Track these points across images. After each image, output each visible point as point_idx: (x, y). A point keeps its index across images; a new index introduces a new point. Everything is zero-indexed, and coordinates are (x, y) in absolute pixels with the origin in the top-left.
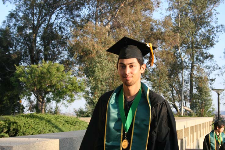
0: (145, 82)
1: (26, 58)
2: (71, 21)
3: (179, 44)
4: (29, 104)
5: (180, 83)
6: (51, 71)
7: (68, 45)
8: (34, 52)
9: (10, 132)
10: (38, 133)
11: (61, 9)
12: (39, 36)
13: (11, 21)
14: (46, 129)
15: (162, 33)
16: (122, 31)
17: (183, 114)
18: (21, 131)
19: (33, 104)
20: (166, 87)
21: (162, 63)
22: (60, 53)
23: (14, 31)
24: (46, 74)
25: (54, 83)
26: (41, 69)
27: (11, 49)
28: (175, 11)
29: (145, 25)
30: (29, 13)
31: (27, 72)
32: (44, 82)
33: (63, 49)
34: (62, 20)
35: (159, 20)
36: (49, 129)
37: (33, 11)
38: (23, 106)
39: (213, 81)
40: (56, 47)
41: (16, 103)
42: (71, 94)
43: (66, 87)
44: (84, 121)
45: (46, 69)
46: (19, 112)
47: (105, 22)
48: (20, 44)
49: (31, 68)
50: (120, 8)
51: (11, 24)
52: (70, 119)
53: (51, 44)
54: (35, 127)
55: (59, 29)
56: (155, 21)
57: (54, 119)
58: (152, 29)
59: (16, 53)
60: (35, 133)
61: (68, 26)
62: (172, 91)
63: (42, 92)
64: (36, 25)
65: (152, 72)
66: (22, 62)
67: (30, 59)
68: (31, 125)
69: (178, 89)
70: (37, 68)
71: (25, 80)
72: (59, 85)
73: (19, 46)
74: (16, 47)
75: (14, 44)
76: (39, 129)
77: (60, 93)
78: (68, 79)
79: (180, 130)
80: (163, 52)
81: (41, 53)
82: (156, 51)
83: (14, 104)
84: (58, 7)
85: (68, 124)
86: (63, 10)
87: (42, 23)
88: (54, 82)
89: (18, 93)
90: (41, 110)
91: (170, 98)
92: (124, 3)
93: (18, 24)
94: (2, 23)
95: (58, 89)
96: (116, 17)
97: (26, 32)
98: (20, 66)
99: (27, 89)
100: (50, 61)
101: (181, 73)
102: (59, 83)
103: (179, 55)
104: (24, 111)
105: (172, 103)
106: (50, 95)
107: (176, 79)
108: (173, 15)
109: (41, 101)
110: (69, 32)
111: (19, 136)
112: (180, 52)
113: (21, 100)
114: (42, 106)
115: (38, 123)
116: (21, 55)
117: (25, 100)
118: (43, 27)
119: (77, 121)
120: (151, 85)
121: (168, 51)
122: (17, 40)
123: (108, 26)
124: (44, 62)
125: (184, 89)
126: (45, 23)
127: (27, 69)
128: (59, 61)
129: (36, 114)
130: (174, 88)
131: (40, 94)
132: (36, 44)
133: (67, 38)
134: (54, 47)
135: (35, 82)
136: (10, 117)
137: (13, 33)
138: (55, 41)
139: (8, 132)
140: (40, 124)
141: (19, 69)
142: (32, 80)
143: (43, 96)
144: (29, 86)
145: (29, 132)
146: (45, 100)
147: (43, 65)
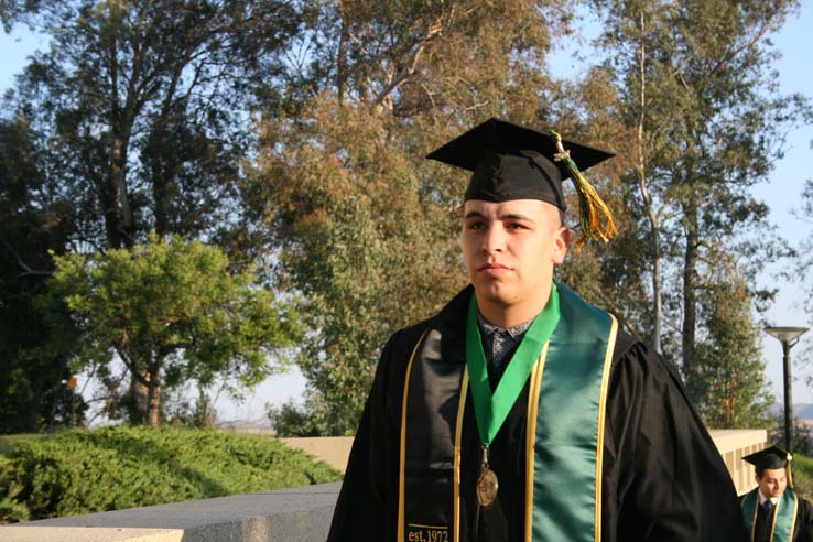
1: (91, 226)
2: (250, 88)
3: (642, 166)
4: (104, 393)
5: (647, 308)
6: (177, 271)
7: (241, 173)
8: (120, 205)
9: (32, 497)
10: (134, 499)
11: (216, 46)
12: (133, 145)
13: (33, 92)
14: (161, 481)
15: (578, 127)
16: (437, 123)
18: (74, 491)
19: (119, 390)
22: (212, 204)
23: (46, 128)
24: (160, 283)
25: (190, 315)
26: (144, 264)
27: (36, 193)
28: (626, 45)
29: (519, 100)
30: (97, 63)
31: (93, 276)
32: (153, 312)
33: (225, 191)
34: (216, 86)
35: (569, 84)
36: (172, 481)
37: (114, 54)
38: (80, 398)
39: (769, 300)
40: (199, 185)
41: (55, 388)
42: (252, 352)
43: (236, 331)
44: (301, 451)
45: (161, 266)
46: (67, 422)
47: (374, 93)
48: (68, 175)
49: (110, 262)
50: (428, 40)
51: (35, 104)
52: (251, 446)
53: (180, 176)
54: (122, 478)
55: (209, 120)
56: (555, 87)
57: (193, 447)
58: (542, 113)
59: (53, 207)
60: (122, 499)
61: (239, 108)
63: (150, 346)
64: (124, 106)
66: (74, 241)
67: (104, 227)
68: (109, 468)
69: (642, 329)
70: (128, 262)
71: (88, 306)
72: (209, 321)
73: (64, 181)
74: (52, 187)
75: (48, 175)
76: (138, 485)
77: (213, 348)
78: (242, 300)
81: (145, 205)
83: (50, 391)
84: (204, 40)
85: (243, 462)
86: (220, 51)
87: (146, 98)
88: (193, 308)
89: (61, 353)
90: (148, 411)
92: (442, 22)
93: (60, 105)
95: (207, 335)
96: (411, 71)
97: (88, 130)
98: (67, 254)
99: (95, 337)
100: (177, 235)
101: (650, 270)
102: (210, 315)
103: (642, 207)
104: (84, 419)
106: (179, 358)
107: (633, 295)
108: (617, 64)
109: (148, 379)
110: (244, 129)
111: (67, 509)
112: (646, 195)
113: (75, 376)
114: (151, 395)
116: (74, 216)
117: (91, 375)
118: (149, 111)
119: (273, 453)
122: (55, 160)
123: (382, 105)
124: (155, 240)
125: (663, 329)
126: (158, 97)
127: (95, 266)
128: (211, 232)
129: (126, 429)
130: (627, 326)
131: (141, 354)
132: (124, 176)
133: (238, 151)
134: (190, 183)
135: (122, 311)
136: (31, 442)
137: (43, 136)
138: (196, 162)
139: (27, 498)
140: (142, 464)
141: (65, 266)
142: (112, 304)
143: (154, 360)
144: (102, 324)
145: (100, 496)
146: (161, 377)
147: (152, 248)
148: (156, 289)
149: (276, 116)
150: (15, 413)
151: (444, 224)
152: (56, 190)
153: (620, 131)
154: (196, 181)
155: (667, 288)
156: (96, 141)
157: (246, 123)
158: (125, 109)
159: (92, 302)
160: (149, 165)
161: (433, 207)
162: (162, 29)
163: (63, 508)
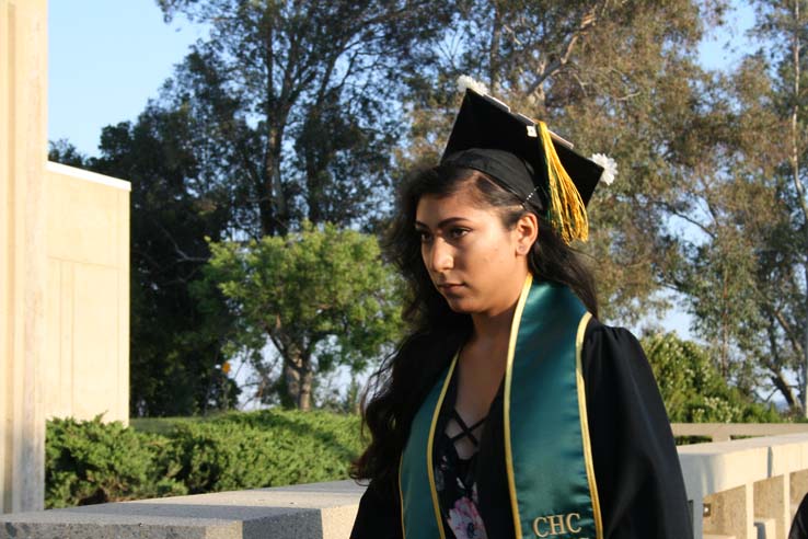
0: (670, 298)
1: (245, 214)
2: (403, 77)
3: (795, 159)
4: (256, 379)
5: (798, 300)
6: (331, 258)
7: (393, 163)
8: (274, 193)
9: (190, 476)
10: (289, 480)
11: (369, 36)
12: (290, 134)
14: (316, 463)
15: (731, 118)
16: (588, 112)
18: (231, 471)
19: (271, 375)
20: (749, 317)
21: (734, 228)
22: (364, 192)
24: (314, 270)
25: (342, 303)
26: (298, 250)
27: (192, 181)
28: (781, 37)
29: (671, 90)
30: (253, 53)
31: (247, 262)
32: (307, 298)
33: (377, 180)
34: (370, 76)
35: (721, 74)
36: (327, 464)
37: (270, 44)
38: (232, 382)
40: (352, 174)
41: (209, 372)
43: (387, 317)
45: (316, 254)
46: (220, 405)
47: (527, 83)
48: (224, 162)
49: (264, 249)
50: (581, 30)
53: (333, 165)
54: (278, 458)
55: (362, 110)
56: (706, 78)
57: (346, 432)
58: (693, 103)
59: (210, 195)
60: (278, 480)
61: (392, 98)
62: (771, 329)
63: (302, 332)
64: (279, 95)
65: (697, 260)
66: (229, 229)
67: (258, 216)
68: (265, 450)
69: (794, 322)
70: (282, 249)
71: (243, 293)
72: (362, 309)
73: (220, 169)
74: (209, 175)
75: (204, 162)
76: (293, 467)
77: (365, 335)
78: (392, 288)
80: (737, 188)
81: (298, 193)
82: (711, 186)
83: (204, 375)
84: (359, 30)
86: (374, 41)
87: (301, 88)
88: (344, 296)
89: (216, 338)
90: (300, 398)
91: (763, 354)
92: (596, 12)
94: (161, 91)
95: (359, 322)
96: (564, 61)
97: (243, 122)
98: (223, 241)
99: (248, 323)
100: (330, 223)
101: (803, 262)
102: (362, 303)
103: (795, 199)
104: (237, 403)
105: (773, 374)
106: (332, 343)
107: (785, 287)
108: (772, 56)
109: (300, 365)
110: (396, 119)
112: (799, 186)
113: (230, 362)
114: (302, 382)
115: (288, 442)
116: (230, 203)
117: (243, 361)
118: (304, 101)
120: (692, 309)
121: (754, 184)
122: (213, 149)
123: (535, 95)
124: (310, 228)
126: (312, 87)
127: (250, 253)
128: (363, 221)
129: (281, 412)
130: (778, 318)
131: (293, 340)
132: (279, 165)
133: (391, 140)
134: (343, 171)
135: (275, 297)
136: (189, 425)
137: (201, 125)
138: (348, 151)
139: (186, 477)
140: (297, 447)
141: (220, 253)
142: (265, 291)
143: (306, 346)
144: (255, 311)
145: (256, 477)
146: (312, 364)
147: (305, 236)
148: (310, 275)
149: (428, 106)
152: (213, 178)
153: (774, 122)
154: (349, 170)
156: (251, 130)
157: (398, 113)
158: (280, 98)
159: (246, 288)
160: (302, 155)
162: (317, 20)
163: (220, 487)
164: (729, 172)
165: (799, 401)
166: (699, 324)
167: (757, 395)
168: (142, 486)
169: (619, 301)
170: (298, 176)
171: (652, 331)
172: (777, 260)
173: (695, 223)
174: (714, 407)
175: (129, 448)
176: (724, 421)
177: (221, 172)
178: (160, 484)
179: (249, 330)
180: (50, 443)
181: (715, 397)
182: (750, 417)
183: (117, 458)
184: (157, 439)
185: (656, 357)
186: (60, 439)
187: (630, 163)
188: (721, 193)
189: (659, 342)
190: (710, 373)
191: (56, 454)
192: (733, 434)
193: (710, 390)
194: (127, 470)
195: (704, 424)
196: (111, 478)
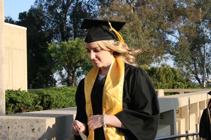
0: (169, 56)
1: (57, 36)
3: (201, 20)
4: (61, 78)
5: (202, 57)
6: (80, 47)
8: (65, 30)
9: (44, 104)
10: (69, 105)
12: (68, 14)
15: (184, 9)
16: (147, 9)
17: (206, 86)
18: (54, 103)
19: (64, 77)
20: (189, 61)
21: (185, 38)
23: (46, 10)
25: (83, 58)
26: (71, 45)
27: (43, 27)
31: (58, 49)
32: (73, 57)
38: (55, 79)
41: (48, 77)
45: (75, 46)
46: (51, 86)
48: (51, 22)
49: (62, 45)
51: (43, 4)
53: (80, 23)
54: (66, 99)
55: (87, 8)
58: (175, 6)
59: (49, 30)
60: (66, 105)
61: (95, 5)
62: (195, 64)
63: (72, 66)
64: (66, 4)
65: (175, 46)
66: (53, 39)
67: (61, 36)
68: (63, 97)
69: (201, 62)
70: (67, 45)
71: (57, 56)
72: (88, 60)
74: (47, 26)
75: (46, 22)
76: (70, 102)
77: (89, 67)
79: (202, 101)
80: (185, 27)
81: (71, 30)
82: (179, 27)
87: (71, 2)
89: (50, 68)
90: (72, 83)
91: (192, 71)
93: (49, 4)
94: (35, 3)
95: (87, 63)
97: (56, 10)
98: (51, 43)
99: (58, 64)
100: (79, 38)
101: (203, 47)
103: (201, 30)
104: (56, 85)
105: (195, 76)
107: (198, 53)
109: (72, 75)
110: (96, 10)
111: (52, 107)
112: (202, 27)
113: (54, 74)
114: (73, 79)
115: (69, 95)
116: (53, 33)
117: (57, 74)
118: (72, 6)
120: (174, 59)
121: (190, 26)
122: (48, 18)
123: (133, 4)
124: (74, 39)
125: (206, 62)
126: (74, 2)
127: (58, 46)
129: (67, 88)
130: (197, 61)
131: (70, 69)
132: (66, 23)
133: (95, 16)
135: (65, 57)
136: (43, 91)
137: (45, 12)
139: (42, 105)
140: (71, 96)
141: (51, 46)
142: (63, 56)
143: (73, 70)
144: (60, 61)
145: (61, 104)
146: (75, 74)
147: (73, 41)
148: (74, 51)
149: (105, 7)
150: (38, 83)
151: (148, 35)
152: (48, 26)
153: (195, 10)
155: (207, 51)
156: (58, 13)
158: (66, 5)
160: (72, 20)
161: (145, 30)
163: (51, 107)
164: (184, 23)
165: (202, 83)
166: (176, 63)
167: (191, 81)
168: (31, 107)
169: (155, 57)
170: (71, 25)
171: (164, 65)
172: (196, 46)
173: (175, 37)
174: (180, 85)
175: (27, 97)
176: (182, 88)
177: (51, 25)
178: (36, 106)
179: (59, 66)
180: (7, 96)
181: (180, 82)
182: (189, 87)
183: (24, 100)
184: (35, 95)
185: (165, 72)
186: (9, 95)
187: (158, 21)
188: (182, 28)
189: (166, 68)
190: (179, 76)
191: (8, 99)
192: (185, 91)
193: (179, 80)
194: (27, 103)
195: (177, 89)
196: (23, 105)
